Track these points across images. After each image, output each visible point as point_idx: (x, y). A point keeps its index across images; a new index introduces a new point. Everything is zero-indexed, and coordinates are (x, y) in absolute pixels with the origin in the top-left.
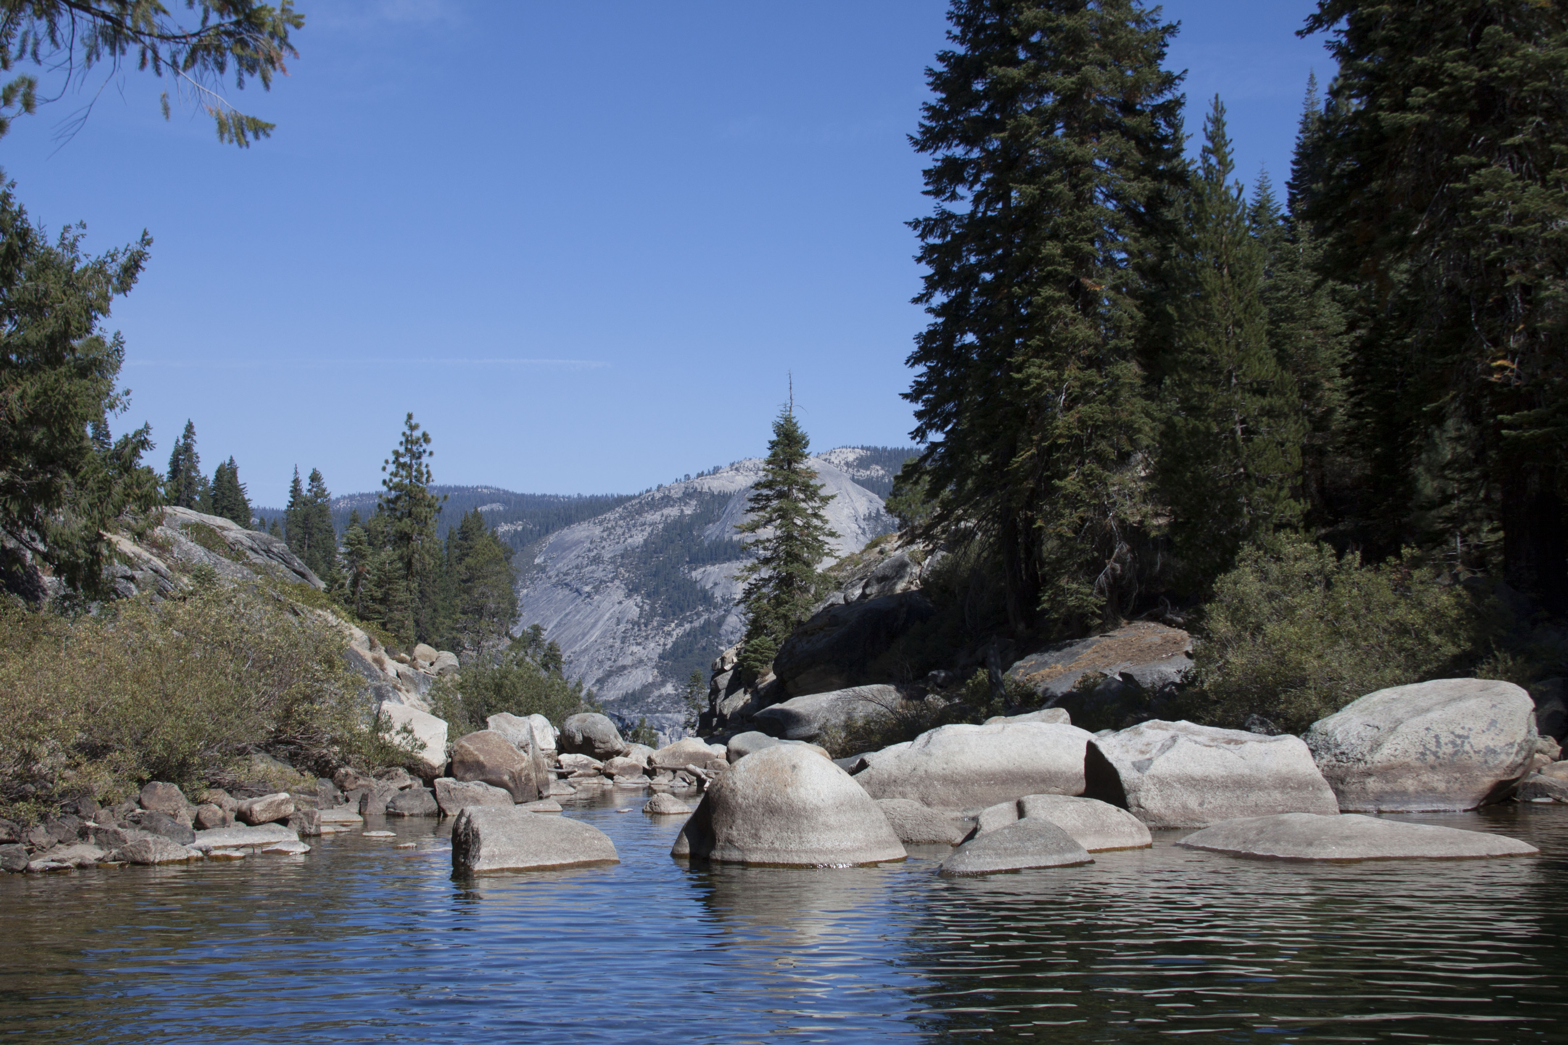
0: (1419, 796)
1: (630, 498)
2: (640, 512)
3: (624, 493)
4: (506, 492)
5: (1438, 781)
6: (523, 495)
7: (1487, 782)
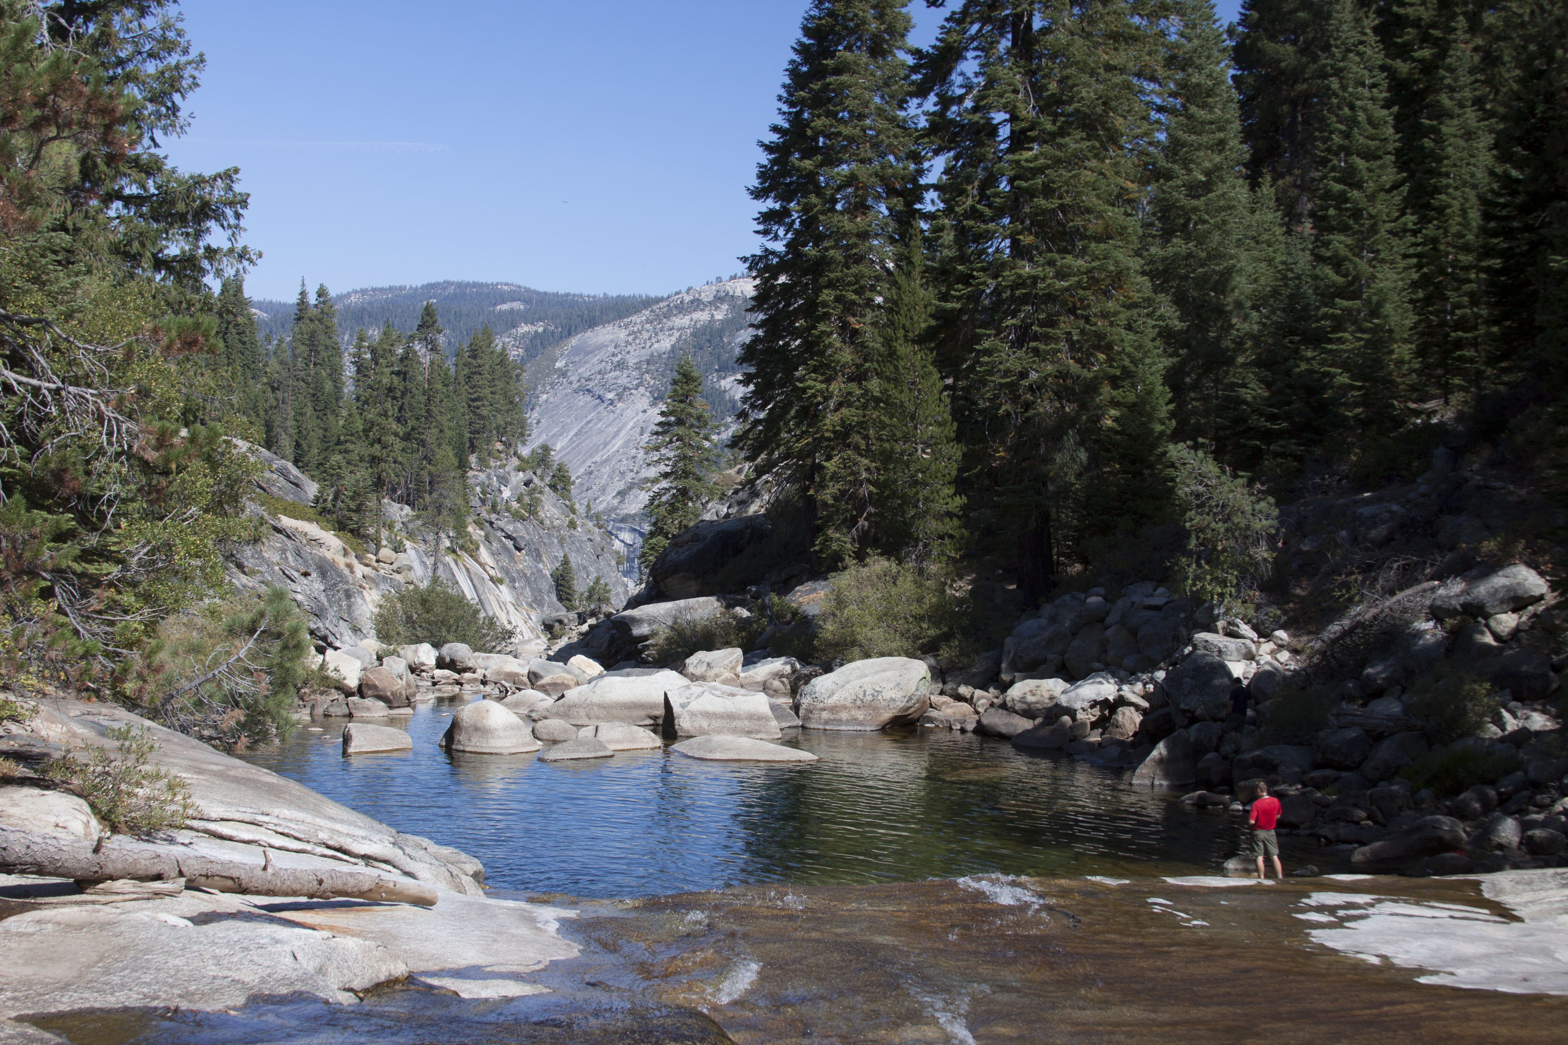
0: (848, 722)
1: (658, 300)
2: (668, 316)
3: (653, 294)
4: (527, 290)
5: (860, 715)
6: (545, 293)
7: (887, 716)
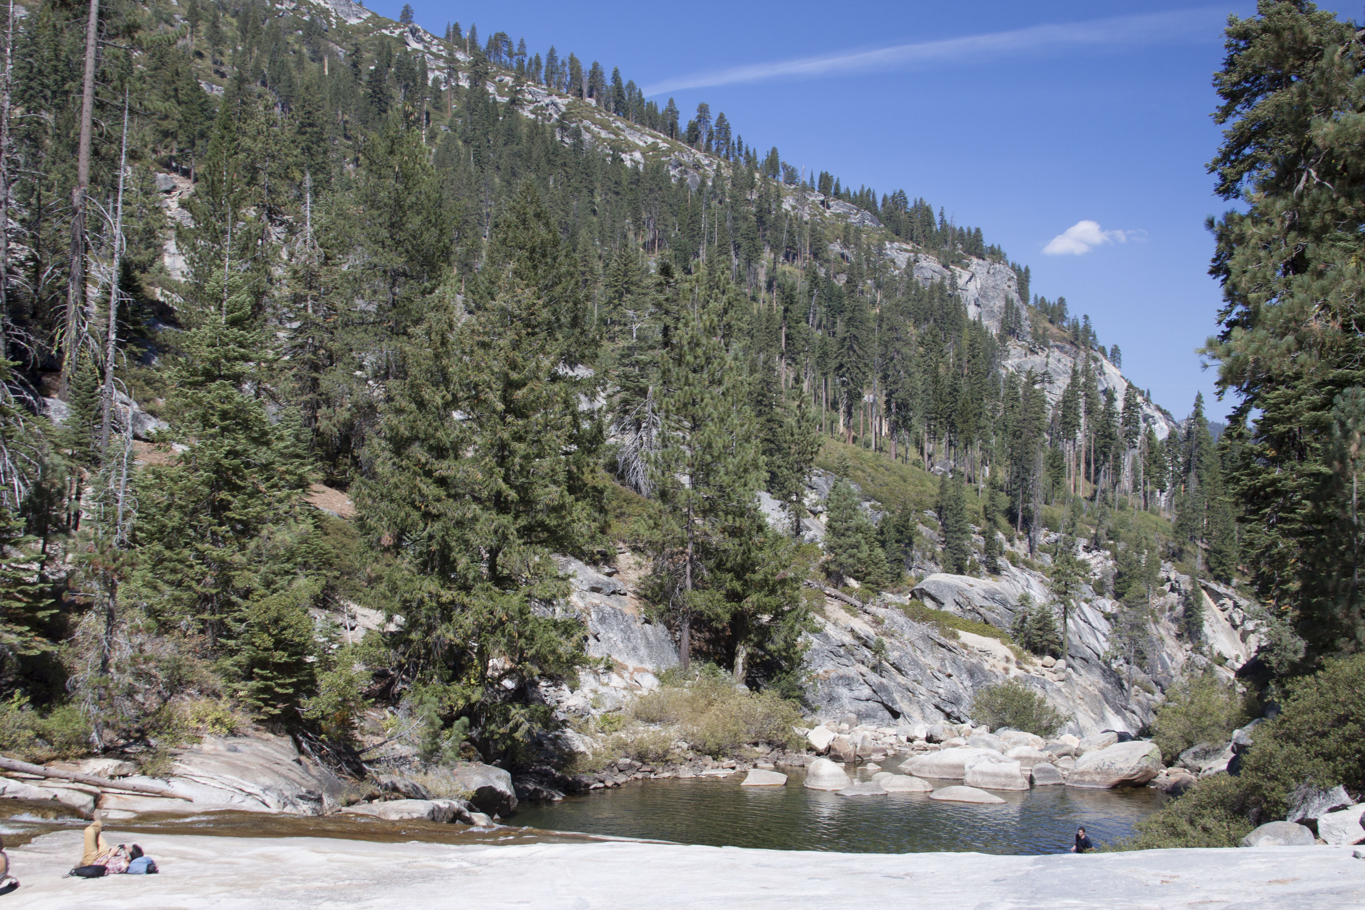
0: (1089, 782)
5: (1097, 778)
7: (1115, 779)
